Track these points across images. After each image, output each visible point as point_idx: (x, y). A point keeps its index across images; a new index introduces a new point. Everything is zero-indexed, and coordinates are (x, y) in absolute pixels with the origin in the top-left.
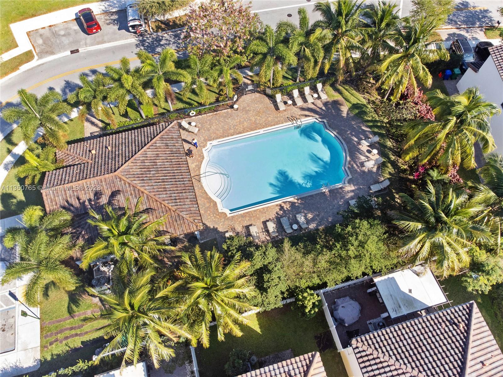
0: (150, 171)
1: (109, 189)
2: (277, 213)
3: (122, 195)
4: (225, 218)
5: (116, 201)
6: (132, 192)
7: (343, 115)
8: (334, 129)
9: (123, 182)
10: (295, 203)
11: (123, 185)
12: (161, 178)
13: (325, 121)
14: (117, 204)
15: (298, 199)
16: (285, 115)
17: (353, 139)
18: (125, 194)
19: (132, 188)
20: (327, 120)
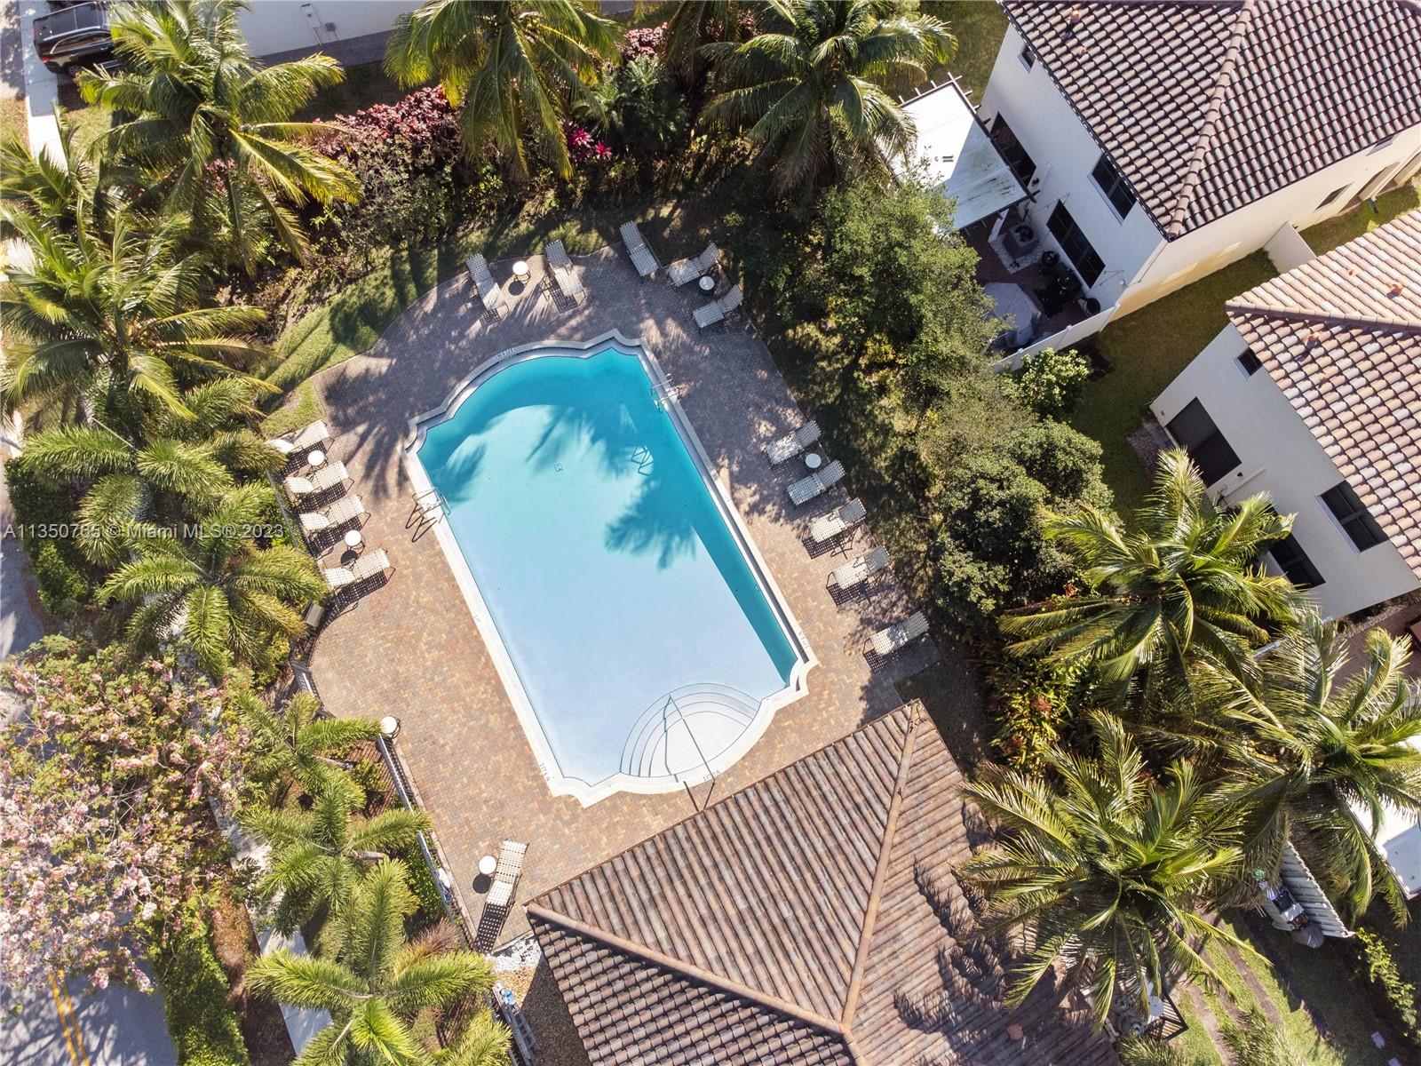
0: (784, 921)
1: (902, 1041)
2: (776, 520)
3: (905, 989)
4: (825, 673)
5: (930, 1005)
6: (886, 952)
7: (384, 369)
8: (446, 391)
9: (866, 998)
10: (731, 474)
11: (874, 992)
12: (795, 878)
13: (417, 419)
14: (937, 1000)
15: (719, 467)
16: (405, 552)
17: (478, 335)
18: (899, 976)
19: (875, 959)
20: (412, 416)
